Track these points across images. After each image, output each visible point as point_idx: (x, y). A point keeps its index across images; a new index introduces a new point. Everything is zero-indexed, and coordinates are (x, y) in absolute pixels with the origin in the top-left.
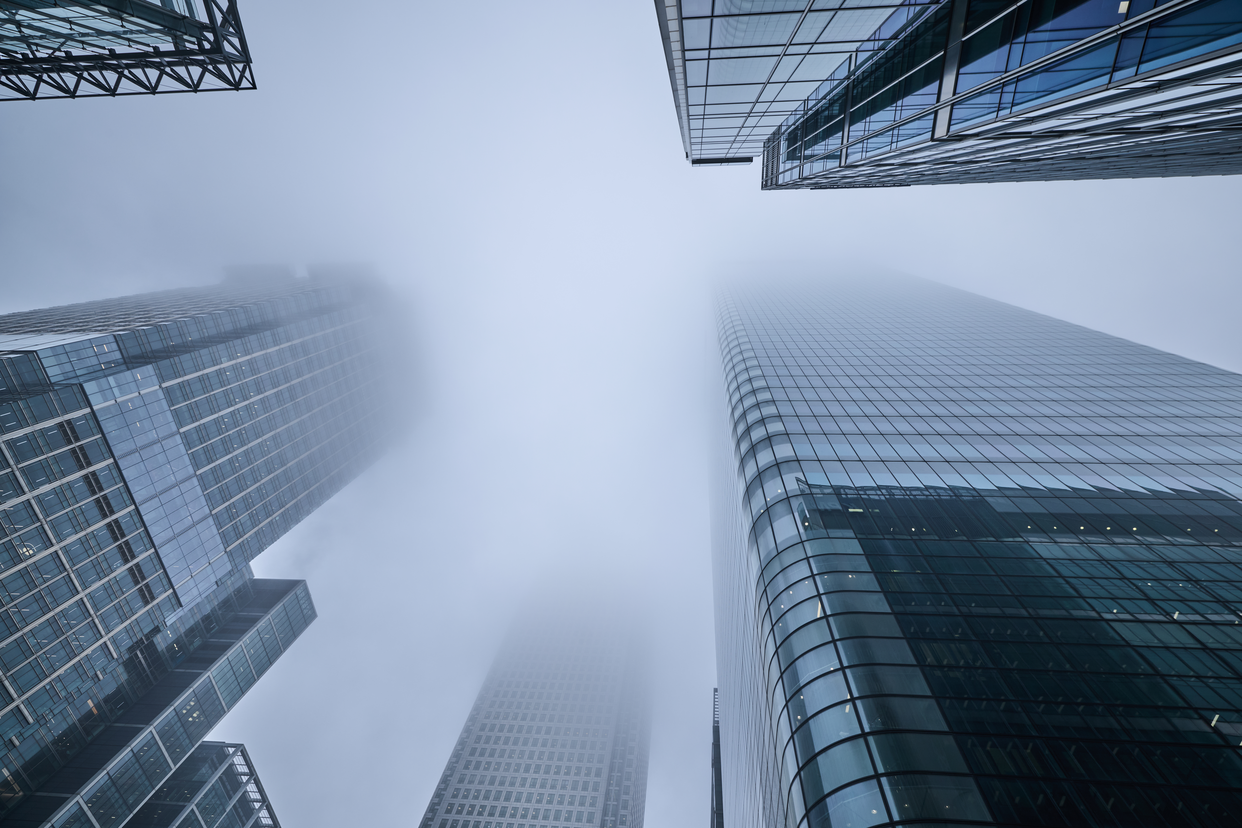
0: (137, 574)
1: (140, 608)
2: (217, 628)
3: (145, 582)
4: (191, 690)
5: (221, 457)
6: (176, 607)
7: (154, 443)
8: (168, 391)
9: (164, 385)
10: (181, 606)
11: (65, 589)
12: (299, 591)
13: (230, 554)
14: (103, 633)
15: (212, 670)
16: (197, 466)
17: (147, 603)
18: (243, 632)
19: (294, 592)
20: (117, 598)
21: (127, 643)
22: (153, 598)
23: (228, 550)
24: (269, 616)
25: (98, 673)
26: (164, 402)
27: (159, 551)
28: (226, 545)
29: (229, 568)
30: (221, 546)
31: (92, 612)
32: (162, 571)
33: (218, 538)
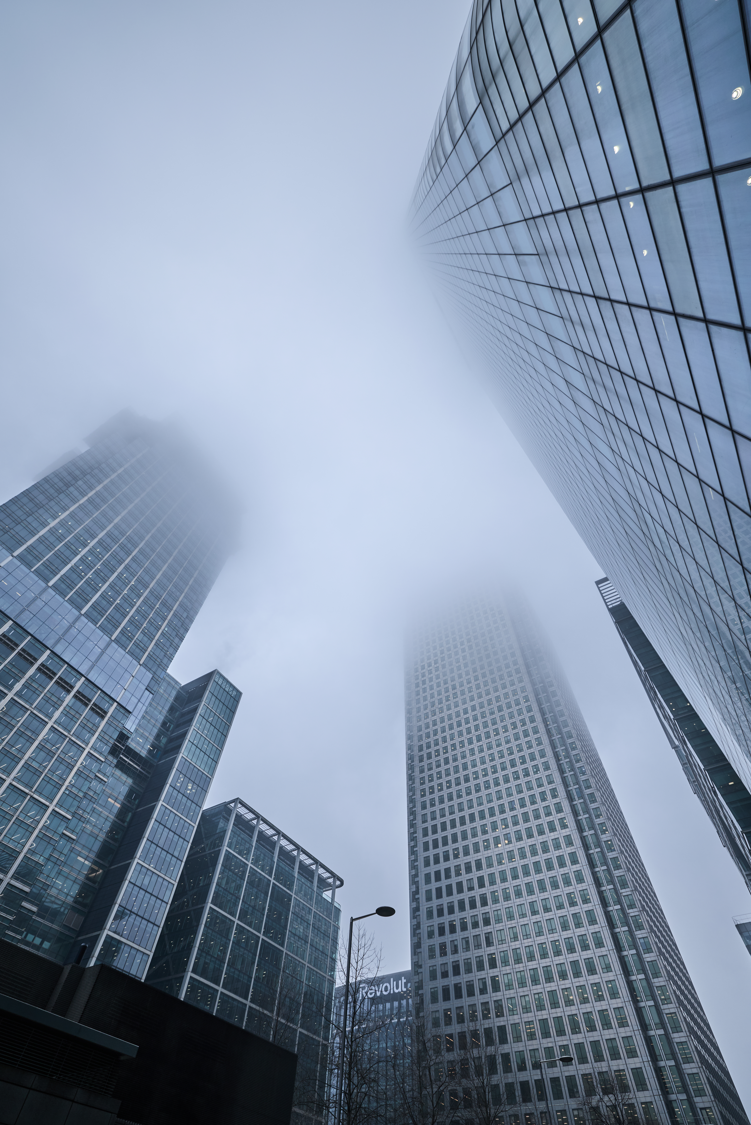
0: (81, 698)
1: (100, 722)
2: (172, 726)
3: (92, 703)
4: (175, 770)
5: (93, 596)
6: (126, 714)
7: (34, 600)
8: (20, 557)
9: (15, 554)
10: (130, 712)
11: (35, 723)
12: (216, 678)
13: (145, 665)
14: (83, 746)
15: (182, 751)
16: (79, 608)
17: (103, 717)
18: (191, 720)
19: (212, 681)
20: (78, 719)
21: (106, 749)
22: (106, 713)
23: (141, 662)
24: (203, 703)
25: (97, 774)
26: (23, 567)
27: (88, 677)
28: (138, 660)
29: (151, 676)
30: (134, 662)
31: (66, 734)
32: (100, 691)
33: (128, 656)
